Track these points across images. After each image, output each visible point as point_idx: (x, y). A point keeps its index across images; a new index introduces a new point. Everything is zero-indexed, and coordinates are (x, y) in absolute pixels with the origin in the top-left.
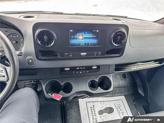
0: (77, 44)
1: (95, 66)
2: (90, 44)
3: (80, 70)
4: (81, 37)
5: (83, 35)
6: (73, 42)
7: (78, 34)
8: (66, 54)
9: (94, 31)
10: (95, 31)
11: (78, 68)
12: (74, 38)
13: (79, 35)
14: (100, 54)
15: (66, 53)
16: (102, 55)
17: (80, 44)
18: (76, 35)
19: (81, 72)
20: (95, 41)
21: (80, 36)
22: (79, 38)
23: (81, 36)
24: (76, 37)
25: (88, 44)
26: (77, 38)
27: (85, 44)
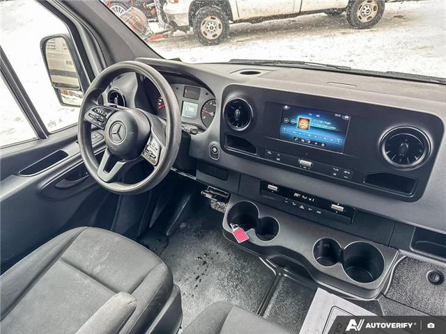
0: (295, 138)
1: (340, 205)
2: (323, 145)
3: (299, 199)
4: (304, 124)
5: (309, 120)
6: (285, 130)
7: (299, 117)
8: (269, 152)
9: (336, 115)
10: (339, 116)
11: (296, 195)
12: (290, 124)
13: (300, 119)
14: (347, 175)
15: (269, 150)
16: (353, 178)
17: (300, 139)
18: (295, 118)
19: (302, 207)
20: (337, 140)
21: (302, 121)
22: (301, 124)
23: (306, 122)
24: (293, 121)
25: (319, 144)
26: (296, 124)
27: (313, 142)
